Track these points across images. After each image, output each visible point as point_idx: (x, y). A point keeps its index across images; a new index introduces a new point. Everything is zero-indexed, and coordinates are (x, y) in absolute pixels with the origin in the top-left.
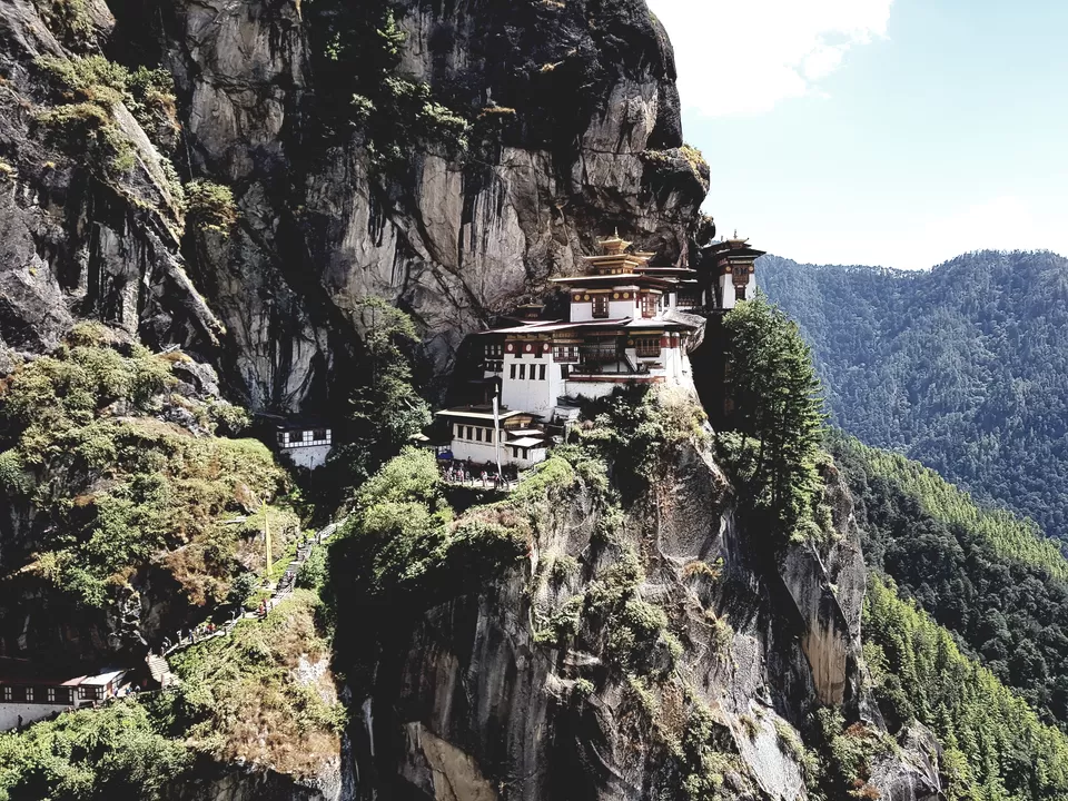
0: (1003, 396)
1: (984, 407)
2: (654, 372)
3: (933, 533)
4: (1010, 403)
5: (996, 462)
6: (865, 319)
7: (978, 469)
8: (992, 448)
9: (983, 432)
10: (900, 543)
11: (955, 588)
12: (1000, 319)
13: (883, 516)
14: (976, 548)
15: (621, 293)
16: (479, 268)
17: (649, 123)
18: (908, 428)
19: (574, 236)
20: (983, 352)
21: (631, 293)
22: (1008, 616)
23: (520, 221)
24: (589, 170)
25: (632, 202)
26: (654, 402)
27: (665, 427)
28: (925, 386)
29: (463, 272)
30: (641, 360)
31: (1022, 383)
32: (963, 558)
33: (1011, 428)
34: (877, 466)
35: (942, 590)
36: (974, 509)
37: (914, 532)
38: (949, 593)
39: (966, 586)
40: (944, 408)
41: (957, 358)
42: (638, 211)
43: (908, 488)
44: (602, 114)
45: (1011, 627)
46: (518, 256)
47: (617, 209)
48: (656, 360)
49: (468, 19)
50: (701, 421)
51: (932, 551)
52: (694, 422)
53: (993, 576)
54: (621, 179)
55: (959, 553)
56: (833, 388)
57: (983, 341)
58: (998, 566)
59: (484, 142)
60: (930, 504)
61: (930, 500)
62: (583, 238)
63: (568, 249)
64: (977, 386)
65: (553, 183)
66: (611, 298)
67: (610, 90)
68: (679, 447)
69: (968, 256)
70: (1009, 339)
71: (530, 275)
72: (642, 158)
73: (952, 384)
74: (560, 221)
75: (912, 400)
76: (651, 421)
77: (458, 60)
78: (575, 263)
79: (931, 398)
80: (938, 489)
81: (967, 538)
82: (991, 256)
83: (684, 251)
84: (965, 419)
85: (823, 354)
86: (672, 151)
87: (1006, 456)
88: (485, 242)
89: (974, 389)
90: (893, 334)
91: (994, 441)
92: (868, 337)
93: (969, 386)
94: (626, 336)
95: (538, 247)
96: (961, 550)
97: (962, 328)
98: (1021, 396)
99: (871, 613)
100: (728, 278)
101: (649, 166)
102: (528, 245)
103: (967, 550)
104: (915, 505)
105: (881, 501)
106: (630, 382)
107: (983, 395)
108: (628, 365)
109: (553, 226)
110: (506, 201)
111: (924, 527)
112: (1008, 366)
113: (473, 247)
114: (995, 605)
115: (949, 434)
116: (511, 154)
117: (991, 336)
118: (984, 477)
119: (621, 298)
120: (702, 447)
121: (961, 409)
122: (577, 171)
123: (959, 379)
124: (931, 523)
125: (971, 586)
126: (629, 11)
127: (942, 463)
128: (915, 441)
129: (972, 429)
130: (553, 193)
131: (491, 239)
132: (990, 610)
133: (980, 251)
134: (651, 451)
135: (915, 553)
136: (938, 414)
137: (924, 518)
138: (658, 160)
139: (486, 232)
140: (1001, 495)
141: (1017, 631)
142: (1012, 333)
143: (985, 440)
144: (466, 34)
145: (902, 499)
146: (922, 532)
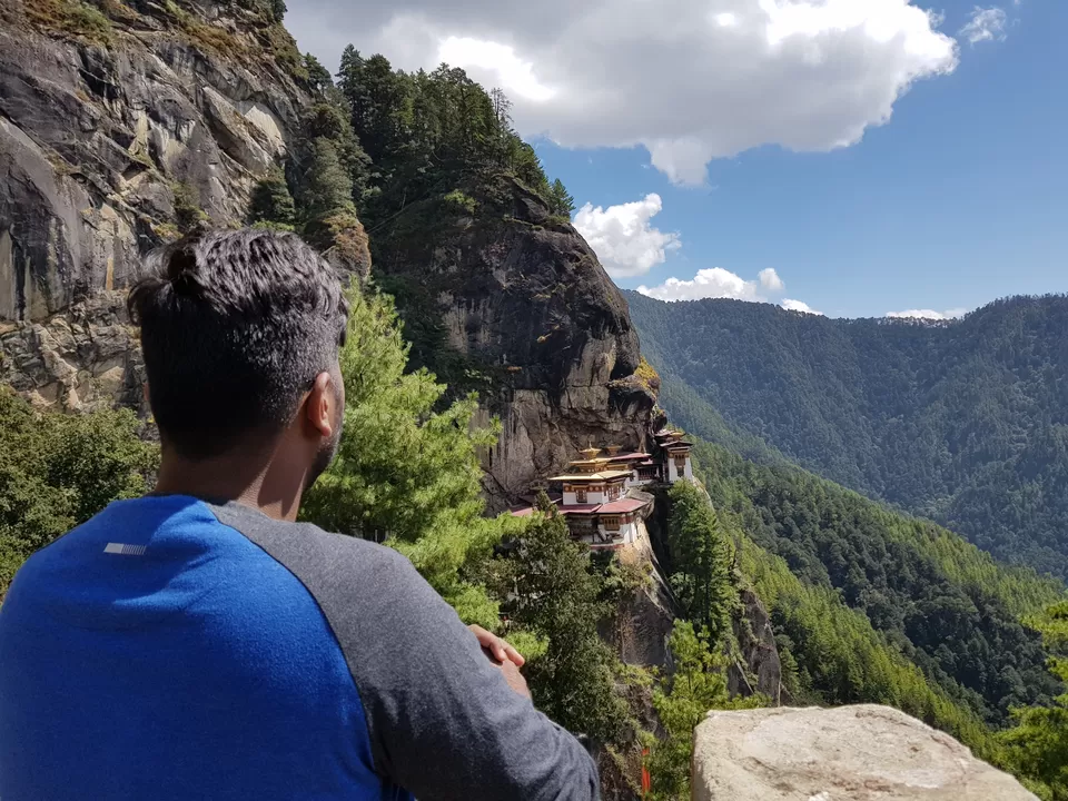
0: (1042, 443)
1: (1024, 454)
2: (616, 542)
3: (949, 595)
4: (1050, 450)
5: (1040, 509)
6: (900, 370)
7: (1023, 517)
8: (1036, 496)
9: (1026, 480)
10: (919, 606)
11: (973, 648)
12: (1036, 364)
13: (902, 581)
14: (989, 608)
15: (594, 488)
16: (503, 468)
17: (610, 363)
18: (951, 479)
19: (566, 438)
20: (1021, 398)
21: (600, 487)
22: (1023, 673)
23: (529, 434)
24: (573, 399)
25: (604, 415)
26: (617, 562)
27: (624, 580)
28: (965, 434)
29: (493, 471)
30: (608, 533)
31: (1060, 429)
32: (978, 618)
33: (1054, 475)
34: (895, 532)
35: (959, 651)
36: (994, 568)
37: (931, 594)
38: (967, 653)
39: (983, 646)
40: (986, 457)
41: (996, 406)
42: (608, 420)
43: (925, 552)
44: (579, 363)
45: (1026, 682)
46: (528, 457)
47: (593, 419)
48: (618, 533)
49: (489, 311)
50: (649, 572)
51: (948, 613)
52: (643, 574)
53: (1009, 635)
54: (594, 402)
55: (975, 614)
56: (874, 441)
57: (1021, 387)
58: (1012, 625)
59: (503, 389)
60: (948, 567)
61: (949, 563)
62: (572, 438)
63: (563, 448)
64: (1018, 433)
65: (549, 409)
66: (588, 490)
67: (583, 348)
68: (633, 592)
69: (999, 303)
70: (1046, 382)
71: (537, 468)
72: (608, 387)
73: (992, 432)
74: (555, 431)
75: (953, 450)
76: (614, 575)
77: (484, 337)
78: (568, 455)
79: (971, 447)
80: (958, 551)
81: (982, 599)
82: (1021, 302)
83: (643, 441)
84: (1007, 467)
85: (861, 408)
86: (628, 378)
87: (1050, 503)
88: (506, 451)
89: (1014, 436)
90: (929, 384)
91: (1036, 487)
92: (906, 388)
93: (1009, 433)
94: (597, 519)
95: (542, 450)
96: (977, 610)
97: (998, 375)
98: (1061, 442)
99: (864, 680)
100: (671, 462)
101: (613, 391)
102: (535, 449)
103: (982, 610)
104: (931, 570)
105: (899, 566)
106: (601, 549)
107: (1024, 441)
108: (600, 536)
109: (551, 434)
110: (519, 424)
111: (939, 590)
112: (1047, 412)
113: (499, 455)
114: (1009, 662)
115: (991, 483)
116: (520, 394)
117: (1029, 381)
118: (1031, 526)
119: (594, 490)
120: (650, 589)
121: (1003, 459)
122: (564, 401)
123: (999, 427)
124: (946, 586)
125: (986, 644)
126: (593, 295)
127: (986, 513)
128: (958, 490)
129: (1014, 477)
130: (549, 416)
131: (511, 449)
132: (1006, 667)
133: (1011, 297)
134: (616, 596)
135: (934, 616)
136: (980, 464)
137: (941, 581)
138: (618, 386)
139: (506, 445)
140: (1048, 543)
141: (1032, 686)
142: (1049, 377)
143: (1028, 489)
144: (488, 321)
145: (919, 563)
146: (938, 595)
